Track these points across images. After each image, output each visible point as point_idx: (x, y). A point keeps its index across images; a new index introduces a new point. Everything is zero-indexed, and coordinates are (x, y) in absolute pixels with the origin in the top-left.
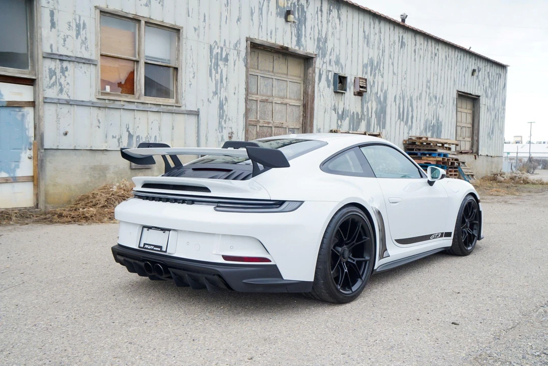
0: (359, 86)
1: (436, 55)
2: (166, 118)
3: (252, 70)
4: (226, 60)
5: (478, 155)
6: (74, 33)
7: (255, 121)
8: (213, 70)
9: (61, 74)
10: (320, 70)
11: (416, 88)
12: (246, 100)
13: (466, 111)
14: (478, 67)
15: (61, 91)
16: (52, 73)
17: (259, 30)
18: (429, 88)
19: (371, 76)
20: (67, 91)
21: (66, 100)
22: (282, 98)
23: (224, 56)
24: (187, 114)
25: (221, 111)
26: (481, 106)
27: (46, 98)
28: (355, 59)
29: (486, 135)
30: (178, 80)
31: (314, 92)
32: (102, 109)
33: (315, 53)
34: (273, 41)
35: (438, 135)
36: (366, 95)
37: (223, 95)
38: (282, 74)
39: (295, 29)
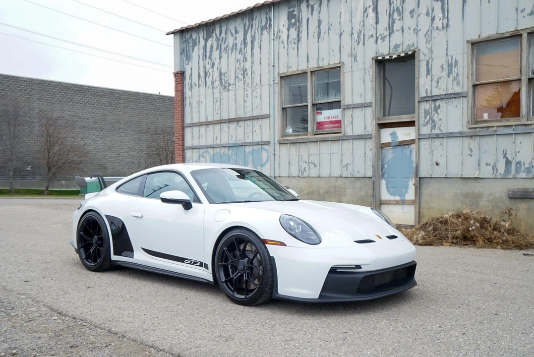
9: (434, 112)
15: (434, 127)
16: (427, 113)
20: (440, 126)
27: (421, 135)
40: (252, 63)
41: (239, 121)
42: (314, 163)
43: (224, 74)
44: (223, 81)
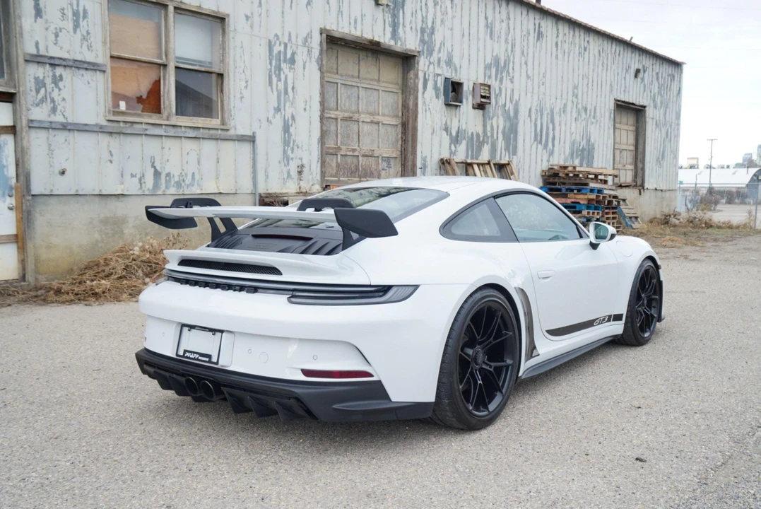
0: (479, 96)
1: (585, 49)
2: (208, 146)
3: (329, 75)
4: (292, 61)
5: (643, 188)
6: (69, 25)
7: (335, 148)
8: (274, 77)
9: (53, 85)
10: (425, 74)
11: (559, 96)
12: (322, 118)
13: (626, 127)
14: (644, 66)
15: (54, 110)
16: (40, 84)
17: (338, 18)
18: (577, 97)
19: (496, 80)
20: (63, 110)
21: (62, 124)
22: (372, 114)
23: (289, 56)
24: (238, 140)
25: (286, 136)
26: (647, 119)
27: (32, 121)
28: (473, 57)
29: (655, 160)
30: (224, 92)
31: (416, 105)
32: (114, 135)
33: (418, 50)
34: (358, 33)
35: (588, 162)
36: (490, 109)
37: (289, 111)
38: (372, 80)
39: (390, 16)
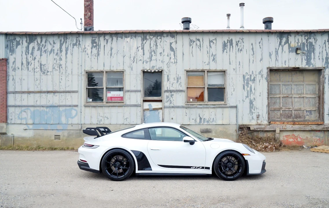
2: (219, 110)
4: (254, 80)
6: (176, 81)
7: (279, 108)
8: (245, 86)
9: (171, 97)
16: (167, 97)
17: (276, 62)
20: (173, 103)
21: (172, 106)
22: (300, 94)
24: (231, 108)
25: (251, 105)
27: (165, 106)
31: (323, 89)
32: (187, 108)
33: (324, 66)
34: (287, 66)
37: (252, 97)
38: (300, 81)
40: (66, 62)
41: (55, 93)
42: (107, 117)
43: (44, 66)
44: (43, 69)
